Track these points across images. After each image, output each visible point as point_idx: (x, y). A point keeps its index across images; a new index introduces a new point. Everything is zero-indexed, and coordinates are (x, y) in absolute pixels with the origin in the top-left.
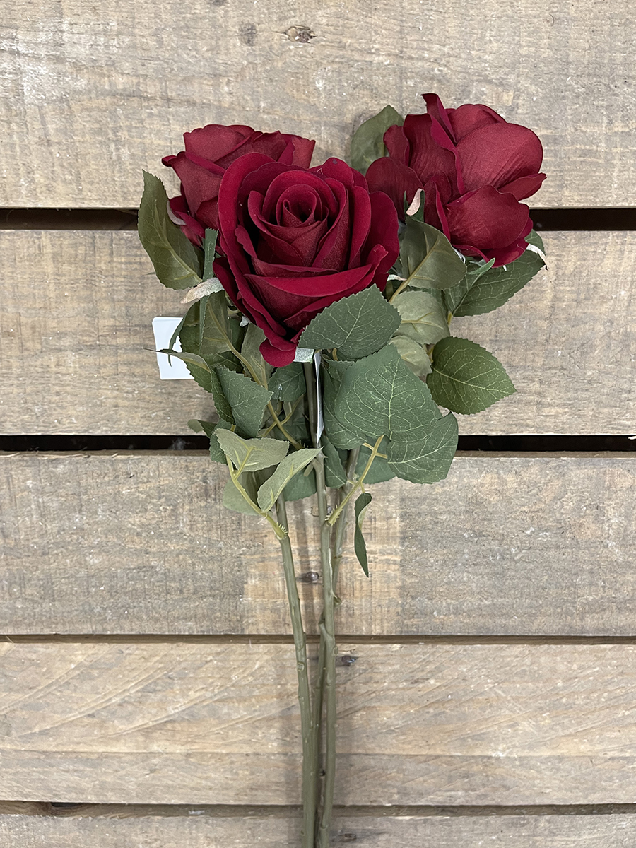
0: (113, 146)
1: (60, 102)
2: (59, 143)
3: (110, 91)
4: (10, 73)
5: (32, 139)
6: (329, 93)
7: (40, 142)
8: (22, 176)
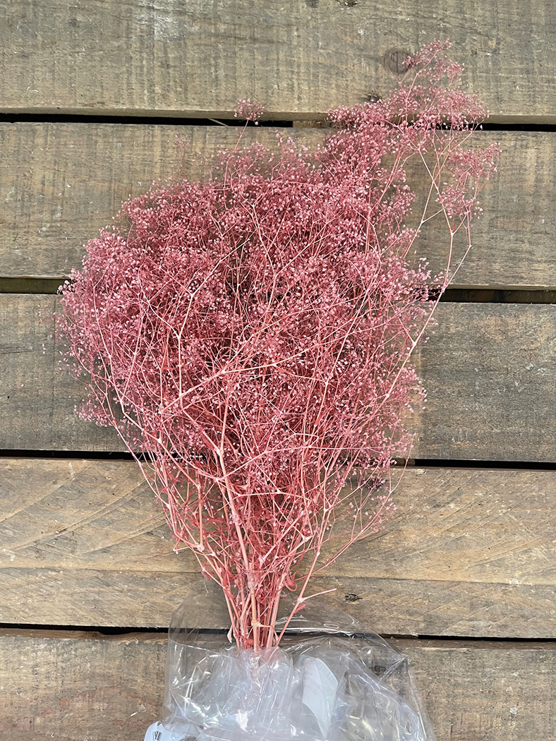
0: (213, 69)
1: (179, 40)
2: (175, 67)
3: (215, 34)
4: (146, 21)
5: (157, 63)
6: (367, 37)
7: (162, 66)
8: (146, 88)
